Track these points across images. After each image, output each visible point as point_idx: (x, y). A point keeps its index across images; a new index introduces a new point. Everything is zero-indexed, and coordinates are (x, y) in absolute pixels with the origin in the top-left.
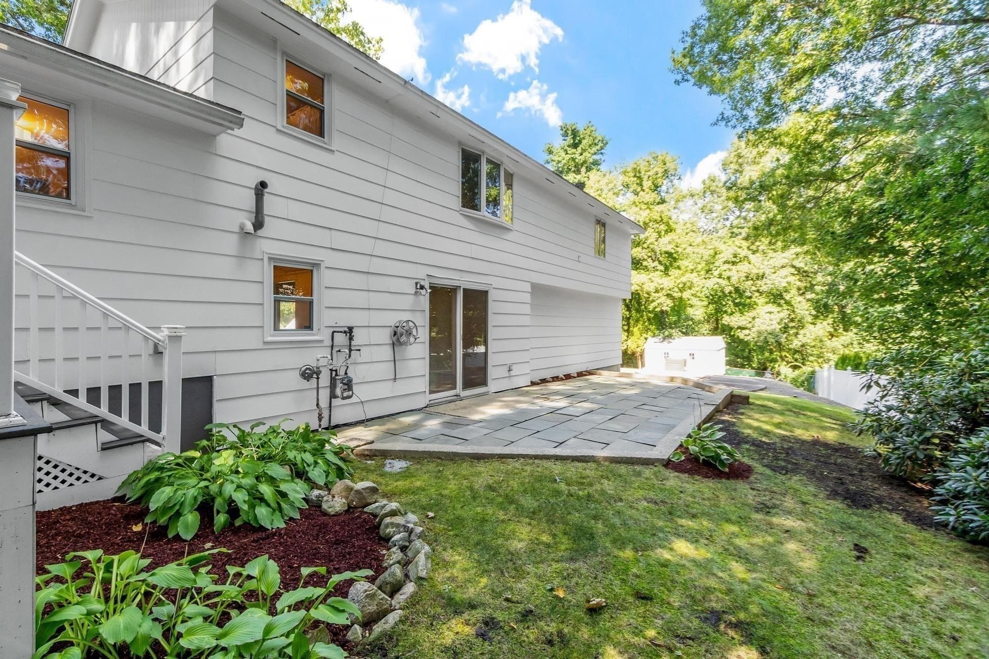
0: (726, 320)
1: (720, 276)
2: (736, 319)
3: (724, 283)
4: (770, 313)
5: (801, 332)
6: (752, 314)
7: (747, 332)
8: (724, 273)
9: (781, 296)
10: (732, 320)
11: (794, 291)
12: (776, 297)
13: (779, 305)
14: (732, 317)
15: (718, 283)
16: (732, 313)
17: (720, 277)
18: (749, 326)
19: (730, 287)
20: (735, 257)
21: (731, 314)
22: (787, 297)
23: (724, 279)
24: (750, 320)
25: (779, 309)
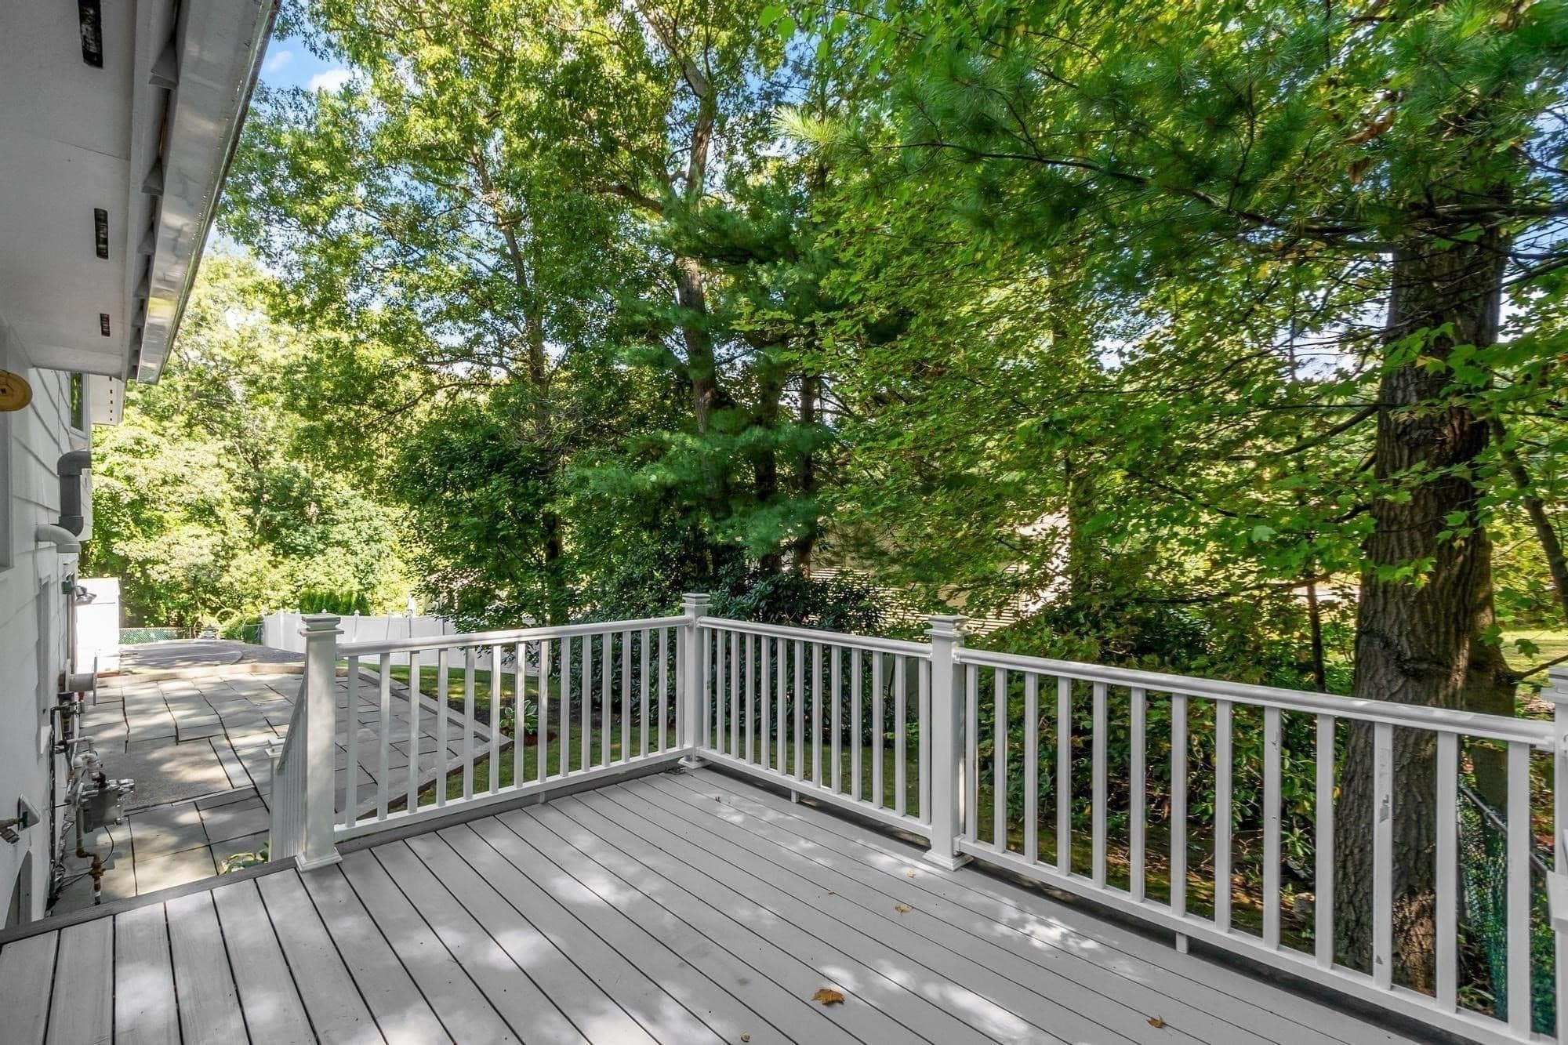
0: (120, 547)
1: (110, 473)
2: (140, 546)
3: (119, 485)
4: (198, 537)
5: (234, 563)
6: (166, 539)
7: (161, 567)
8: (117, 469)
9: (212, 512)
10: (134, 548)
11: (228, 505)
12: (203, 512)
13: (208, 525)
14: (131, 543)
15: (107, 486)
16: (132, 537)
17: (111, 475)
18: (165, 557)
19: (131, 494)
20: (138, 443)
21: (129, 539)
22: (221, 513)
23: (117, 478)
24: (166, 548)
25: (209, 530)
